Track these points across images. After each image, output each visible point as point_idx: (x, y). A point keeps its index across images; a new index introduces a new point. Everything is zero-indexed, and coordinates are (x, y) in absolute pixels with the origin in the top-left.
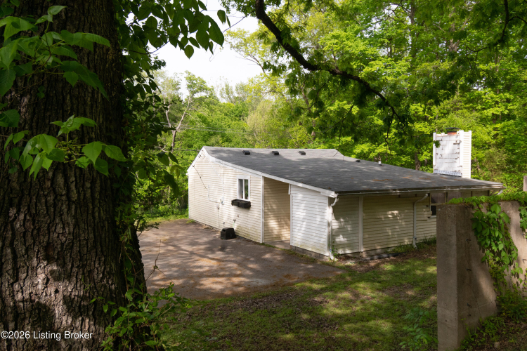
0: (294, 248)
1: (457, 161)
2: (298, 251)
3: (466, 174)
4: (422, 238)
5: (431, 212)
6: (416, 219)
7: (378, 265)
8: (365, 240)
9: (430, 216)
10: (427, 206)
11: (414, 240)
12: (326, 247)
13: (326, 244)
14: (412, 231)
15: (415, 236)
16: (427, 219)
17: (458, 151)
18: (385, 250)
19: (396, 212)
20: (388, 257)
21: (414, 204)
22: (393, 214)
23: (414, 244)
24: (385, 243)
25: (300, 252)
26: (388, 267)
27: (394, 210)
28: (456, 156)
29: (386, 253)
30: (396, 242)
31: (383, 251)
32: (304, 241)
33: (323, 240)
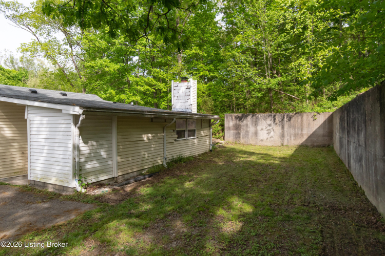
0: (33, 183)
1: (189, 101)
2: (37, 185)
3: (195, 111)
4: (170, 158)
5: (176, 136)
6: (165, 142)
7: (134, 190)
8: (120, 164)
9: (176, 139)
10: (174, 131)
11: (164, 160)
12: (71, 177)
13: (71, 173)
14: (163, 152)
15: (165, 156)
16: (174, 141)
17: (189, 94)
18: (140, 173)
19: (150, 135)
20: (144, 179)
21: (164, 128)
22: (148, 137)
23: (165, 164)
24: (140, 166)
25: (40, 186)
26: (145, 190)
27: (148, 134)
28: (188, 97)
29: (141, 174)
30: (150, 163)
31: (138, 173)
32: (45, 173)
33: (67, 169)
